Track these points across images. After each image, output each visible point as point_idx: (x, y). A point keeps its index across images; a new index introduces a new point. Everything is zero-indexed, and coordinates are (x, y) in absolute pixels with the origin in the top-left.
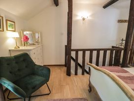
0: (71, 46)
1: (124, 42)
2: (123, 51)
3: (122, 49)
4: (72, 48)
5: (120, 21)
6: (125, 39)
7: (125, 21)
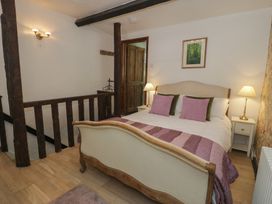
0: (22, 96)
1: (112, 84)
2: (113, 97)
3: (111, 94)
4: (25, 100)
5: (103, 52)
6: (112, 79)
7: (109, 54)
